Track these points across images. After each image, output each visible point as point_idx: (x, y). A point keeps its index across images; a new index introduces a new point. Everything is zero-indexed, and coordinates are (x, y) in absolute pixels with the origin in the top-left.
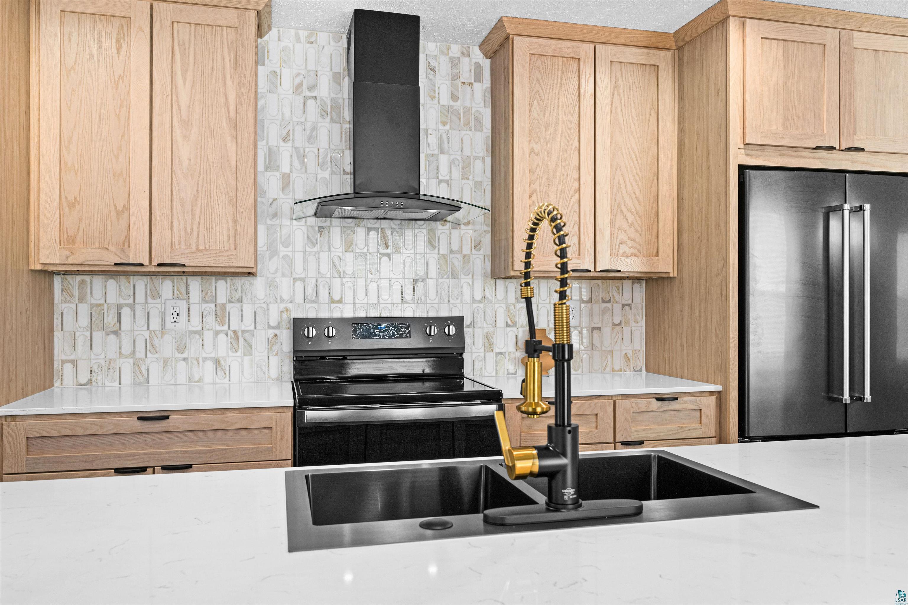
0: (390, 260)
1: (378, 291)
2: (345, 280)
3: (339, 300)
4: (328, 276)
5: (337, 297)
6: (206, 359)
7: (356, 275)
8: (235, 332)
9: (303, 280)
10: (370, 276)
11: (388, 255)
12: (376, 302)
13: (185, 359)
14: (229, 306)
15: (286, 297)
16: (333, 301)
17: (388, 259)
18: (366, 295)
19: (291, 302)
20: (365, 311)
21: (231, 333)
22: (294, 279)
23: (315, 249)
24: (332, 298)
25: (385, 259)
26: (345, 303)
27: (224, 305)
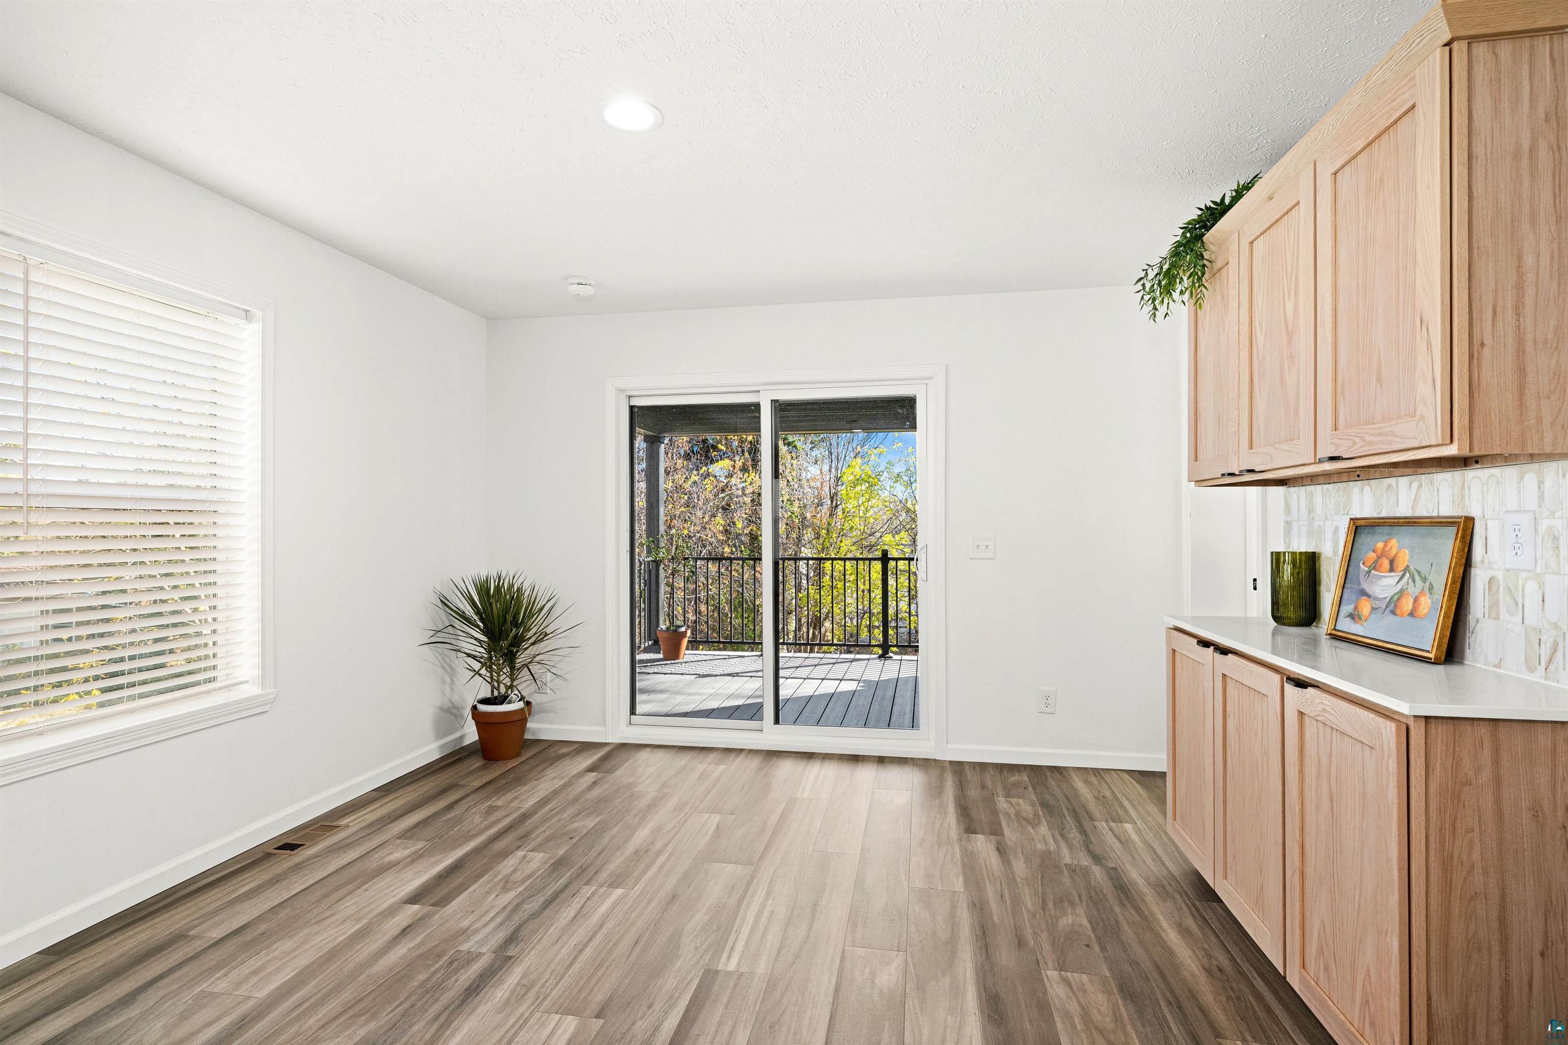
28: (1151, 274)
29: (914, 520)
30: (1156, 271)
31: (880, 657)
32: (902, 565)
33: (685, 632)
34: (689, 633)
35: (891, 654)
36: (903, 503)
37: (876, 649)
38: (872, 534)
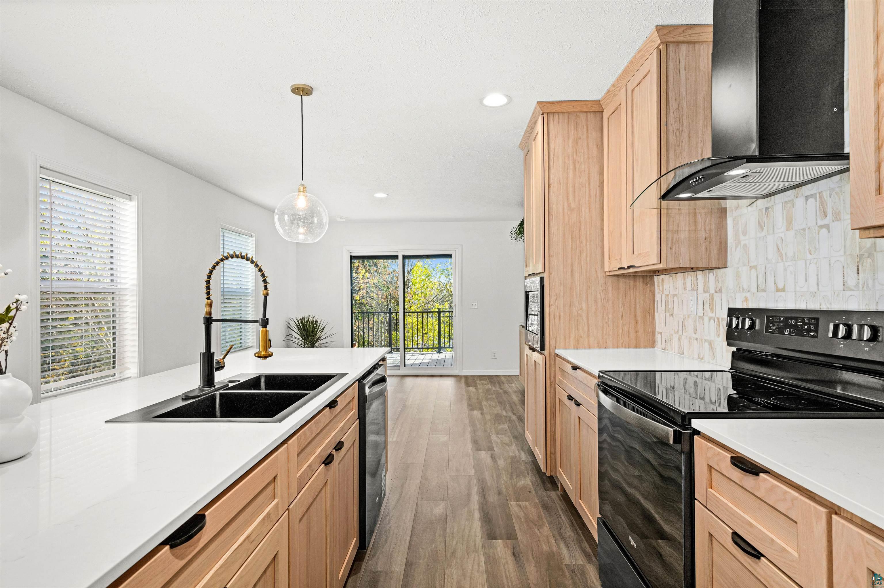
0: (829, 232)
1: (818, 275)
2: (787, 264)
3: (783, 288)
4: (774, 261)
5: (780, 286)
6: (705, 340)
7: (796, 258)
8: (718, 319)
9: (755, 267)
10: (809, 256)
11: (827, 227)
12: (816, 290)
13: (697, 339)
14: (716, 295)
15: (746, 287)
16: (778, 290)
17: (827, 232)
18: (806, 281)
19: (749, 292)
20: (805, 302)
21: (716, 320)
22: (750, 267)
23: (763, 234)
24: (777, 287)
25: (824, 231)
26: (788, 292)
27: (713, 294)
28: (514, 230)
29: (451, 295)
30: (516, 229)
31: (437, 352)
32: (447, 314)
33: (356, 344)
34: (357, 343)
35: (442, 351)
36: (445, 286)
37: (436, 349)
38: (428, 303)
